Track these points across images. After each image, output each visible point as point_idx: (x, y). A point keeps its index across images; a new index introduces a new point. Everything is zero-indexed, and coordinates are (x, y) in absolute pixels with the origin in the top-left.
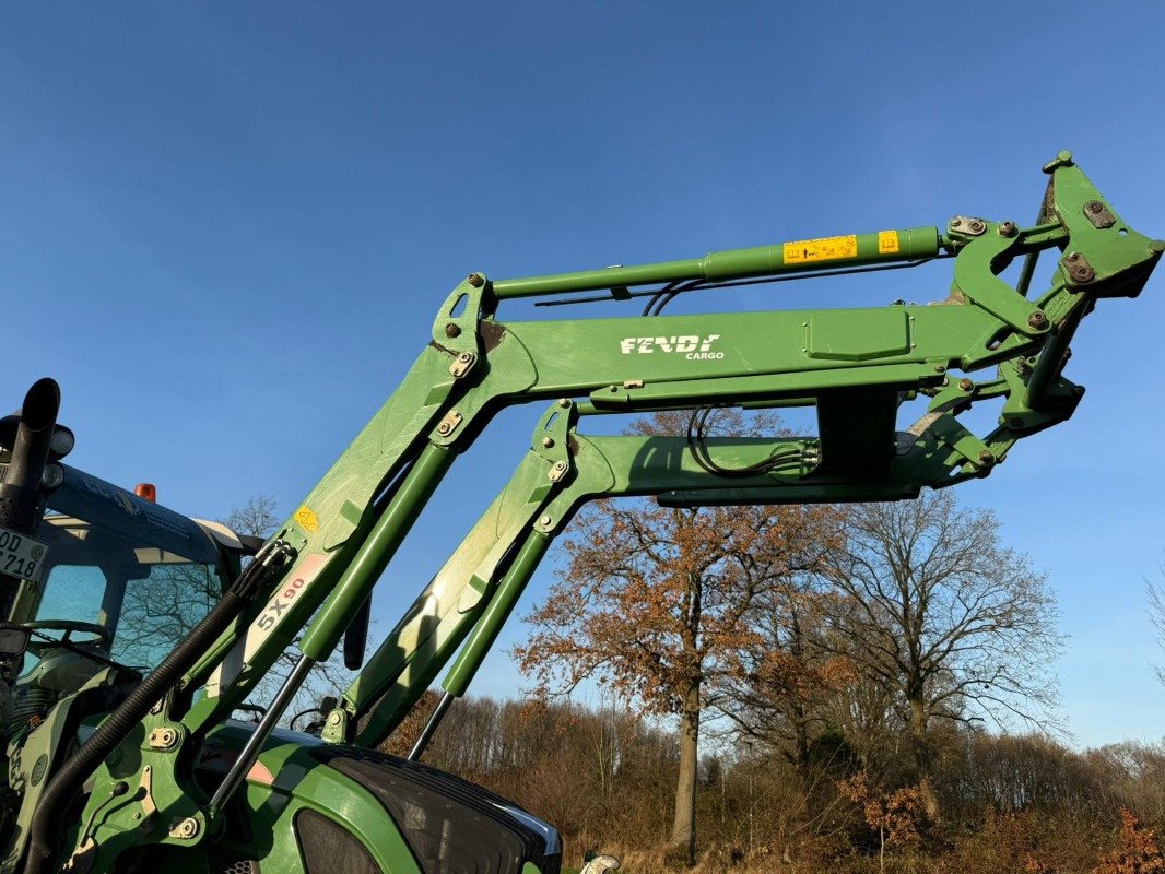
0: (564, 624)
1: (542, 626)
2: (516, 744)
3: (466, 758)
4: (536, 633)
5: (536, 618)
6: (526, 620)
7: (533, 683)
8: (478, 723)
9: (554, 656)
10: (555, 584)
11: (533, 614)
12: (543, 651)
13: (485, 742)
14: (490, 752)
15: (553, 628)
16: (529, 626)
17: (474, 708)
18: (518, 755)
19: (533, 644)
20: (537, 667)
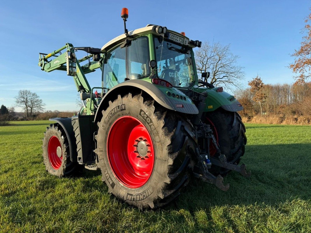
0: (308, 54)
1: (299, 56)
2: (298, 95)
3: (281, 102)
4: (297, 59)
5: (297, 54)
6: (293, 55)
7: (299, 74)
8: (284, 91)
9: (306, 65)
10: (303, 41)
11: (295, 53)
12: (301, 64)
13: (287, 96)
14: (289, 98)
15: (304, 56)
16: (294, 57)
17: (282, 87)
18: (299, 98)
19: (297, 62)
20: (299, 70)
